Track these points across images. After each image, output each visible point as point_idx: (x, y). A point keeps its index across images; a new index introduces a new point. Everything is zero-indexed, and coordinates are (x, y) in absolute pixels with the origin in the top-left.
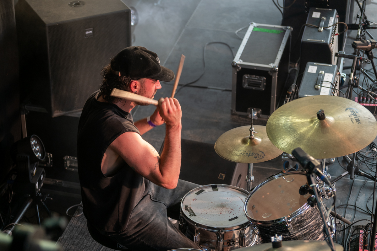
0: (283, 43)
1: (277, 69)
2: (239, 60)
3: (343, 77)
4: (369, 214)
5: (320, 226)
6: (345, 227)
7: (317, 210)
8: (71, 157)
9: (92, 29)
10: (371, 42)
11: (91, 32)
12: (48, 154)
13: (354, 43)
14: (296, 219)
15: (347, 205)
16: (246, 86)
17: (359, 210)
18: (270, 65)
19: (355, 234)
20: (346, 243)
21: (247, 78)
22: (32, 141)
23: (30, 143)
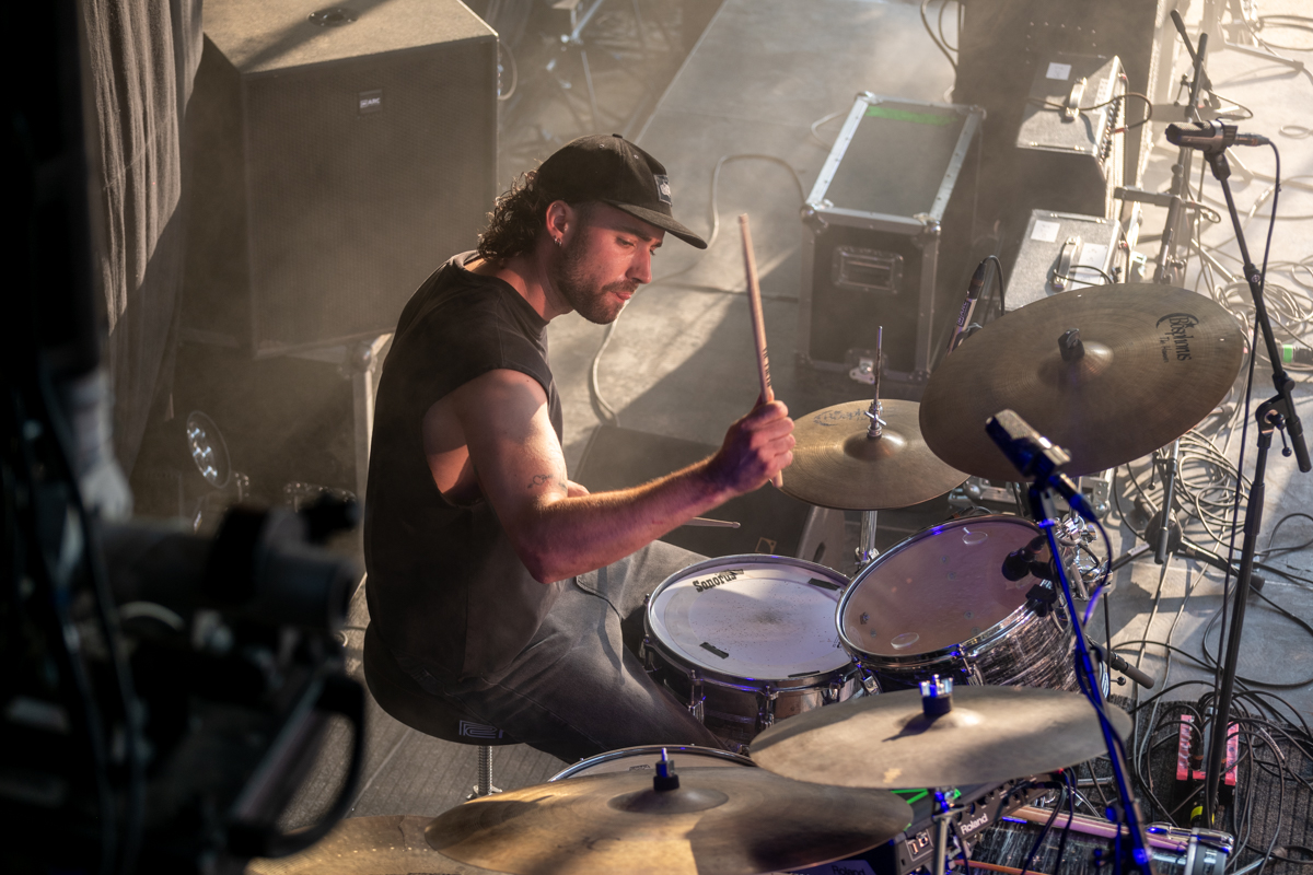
0: (957, 155)
1: (938, 228)
2: (823, 203)
3: (1139, 265)
4: (1210, 670)
5: (1064, 675)
6: (1138, 705)
7: (1056, 627)
8: (306, 485)
9: (379, 91)
10: (1223, 126)
11: (376, 101)
12: (237, 475)
13: (1172, 127)
14: (992, 651)
15: (1144, 643)
16: (842, 279)
17: (1180, 656)
18: (917, 219)
19: (1166, 724)
20: (1138, 753)
21: (845, 258)
22: (193, 430)
23: (186, 436)
